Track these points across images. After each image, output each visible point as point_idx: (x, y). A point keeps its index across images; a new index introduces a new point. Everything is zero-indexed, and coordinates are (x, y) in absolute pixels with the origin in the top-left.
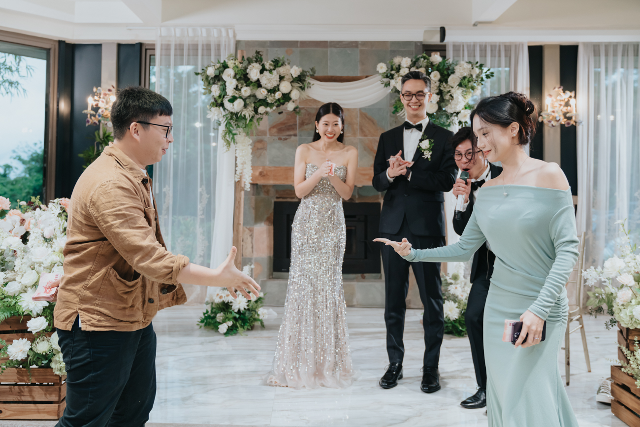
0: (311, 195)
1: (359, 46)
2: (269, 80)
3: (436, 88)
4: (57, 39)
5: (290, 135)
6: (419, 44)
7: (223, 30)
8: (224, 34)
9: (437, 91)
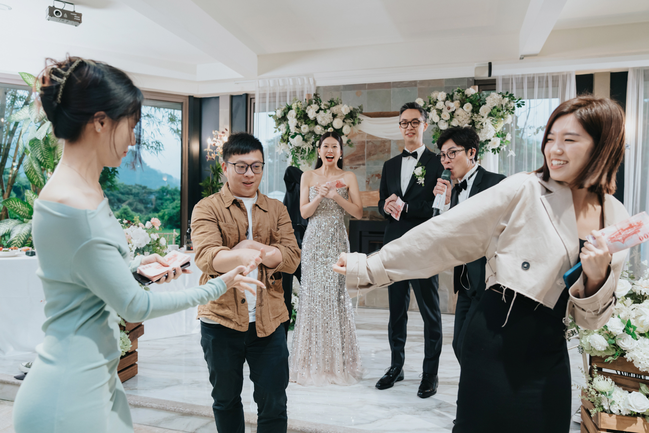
0: (315, 216)
1: (418, 85)
2: (324, 118)
3: (468, 118)
4: (188, 95)
5: (360, 165)
6: (471, 80)
7: (305, 79)
8: (306, 82)
9: (470, 121)
